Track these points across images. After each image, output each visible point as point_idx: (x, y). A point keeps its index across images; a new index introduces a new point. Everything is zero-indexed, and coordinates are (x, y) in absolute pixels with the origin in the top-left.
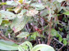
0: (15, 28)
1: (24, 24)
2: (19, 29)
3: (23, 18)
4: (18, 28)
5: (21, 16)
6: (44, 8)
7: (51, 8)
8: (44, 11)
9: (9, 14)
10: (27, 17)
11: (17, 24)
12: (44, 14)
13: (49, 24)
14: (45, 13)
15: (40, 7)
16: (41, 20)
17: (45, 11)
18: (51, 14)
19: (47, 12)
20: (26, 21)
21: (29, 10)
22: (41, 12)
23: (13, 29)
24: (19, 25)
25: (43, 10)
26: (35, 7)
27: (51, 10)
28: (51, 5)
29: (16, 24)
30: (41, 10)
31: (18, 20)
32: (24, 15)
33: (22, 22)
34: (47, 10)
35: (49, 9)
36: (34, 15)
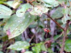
0: (10, 31)
1: (25, 26)
2: (17, 34)
3: (24, 18)
4: (14, 31)
5: (22, 14)
6: (57, 6)
7: (68, 6)
8: (57, 10)
9: (4, 10)
10: (29, 16)
11: (14, 25)
12: (57, 15)
13: (63, 32)
14: (59, 14)
15: (52, 3)
16: (51, 25)
17: (59, 10)
18: (67, 15)
19: (62, 12)
20: (28, 23)
21: (34, 6)
22: (52, 12)
23: (8, 33)
24: (17, 27)
25: (56, 8)
26: (43, 2)
27: (68, 8)
28: (69, 1)
29: (12, 26)
30: (52, 8)
31: (16, 21)
32: (26, 12)
33: (22, 23)
34: (62, 9)
35: (64, 8)
36: (42, 14)
